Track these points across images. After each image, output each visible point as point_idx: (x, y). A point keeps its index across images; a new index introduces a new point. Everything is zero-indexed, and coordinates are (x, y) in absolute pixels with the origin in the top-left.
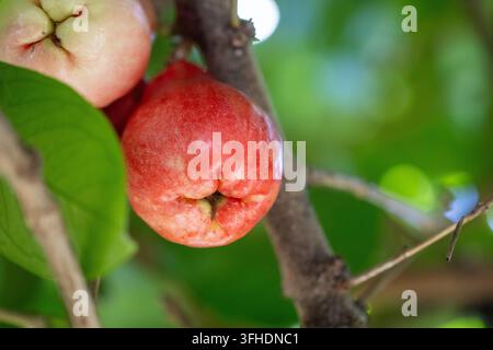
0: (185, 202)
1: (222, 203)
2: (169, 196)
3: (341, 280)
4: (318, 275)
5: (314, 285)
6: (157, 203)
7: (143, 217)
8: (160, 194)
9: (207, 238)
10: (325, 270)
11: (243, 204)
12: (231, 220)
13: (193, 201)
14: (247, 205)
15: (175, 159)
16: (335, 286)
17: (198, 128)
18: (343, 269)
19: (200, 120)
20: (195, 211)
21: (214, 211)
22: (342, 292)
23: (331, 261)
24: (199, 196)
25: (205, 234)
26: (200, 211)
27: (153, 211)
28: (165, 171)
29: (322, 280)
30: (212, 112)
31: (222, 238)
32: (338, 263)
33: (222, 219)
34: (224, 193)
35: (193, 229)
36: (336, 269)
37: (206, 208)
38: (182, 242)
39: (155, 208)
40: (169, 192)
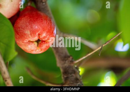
0: (30, 42)
1: (40, 42)
2: (26, 41)
3: (72, 62)
4: (66, 61)
5: (65, 63)
6: (23, 43)
7: (20, 46)
8: (24, 40)
9: (36, 51)
10: (67, 59)
11: (45, 42)
12: (43, 47)
13: (33, 42)
14: (47, 43)
15: (28, 31)
16: (70, 63)
17: (33, 23)
18: (72, 59)
19: (34, 21)
20: (33, 44)
21: (38, 44)
22: (72, 65)
23: (69, 57)
24: (34, 41)
25: (36, 50)
26: (34, 44)
27: (22, 44)
28: (25, 34)
29: (67, 62)
30: (37, 19)
31: (40, 51)
32: (71, 58)
33: (40, 47)
34: (41, 40)
35: (33, 49)
36: (70, 59)
37: (36, 43)
38: (30, 52)
39: (23, 44)
40: (26, 39)
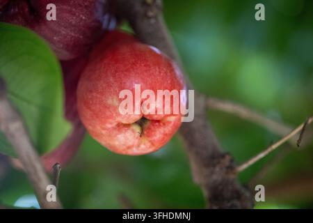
0: (122, 127)
1: (148, 124)
2: (111, 123)
3: (230, 168)
4: (214, 166)
5: (212, 173)
6: (104, 129)
7: (96, 139)
8: (105, 123)
9: (140, 148)
10: (219, 163)
11: (161, 124)
12: (155, 135)
13: (128, 126)
14: (164, 124)
15: (112, 99)
16: (227, 173)
17: (125, 75)
18: (232, 161)
19: (126, 71)
20: (129, 131)
21: (142, 130)
22: (232, 177)
23: (223, 156)
24: (131, 122)
25: (139, 146)
26: (133, 131)
27: (102, 134)
28: (107, 107)
29: (217, 169)
30: (134, 64)
31: (150, 147)
32: (228, 158)
33: (149, 136)
34: (148, 118)
35: (130, 144)
36: (226, 161)
37: (137, 129)
38: (124, 153)
39: (104, 132)
40: (111, 121)
